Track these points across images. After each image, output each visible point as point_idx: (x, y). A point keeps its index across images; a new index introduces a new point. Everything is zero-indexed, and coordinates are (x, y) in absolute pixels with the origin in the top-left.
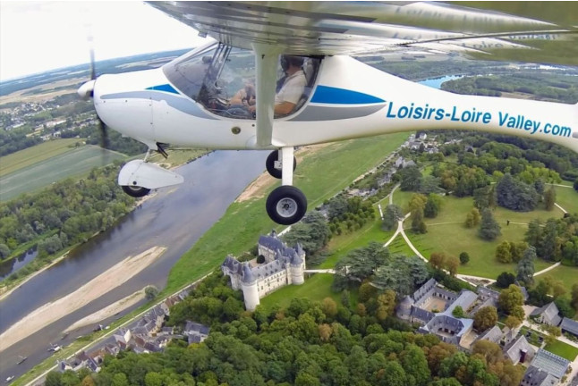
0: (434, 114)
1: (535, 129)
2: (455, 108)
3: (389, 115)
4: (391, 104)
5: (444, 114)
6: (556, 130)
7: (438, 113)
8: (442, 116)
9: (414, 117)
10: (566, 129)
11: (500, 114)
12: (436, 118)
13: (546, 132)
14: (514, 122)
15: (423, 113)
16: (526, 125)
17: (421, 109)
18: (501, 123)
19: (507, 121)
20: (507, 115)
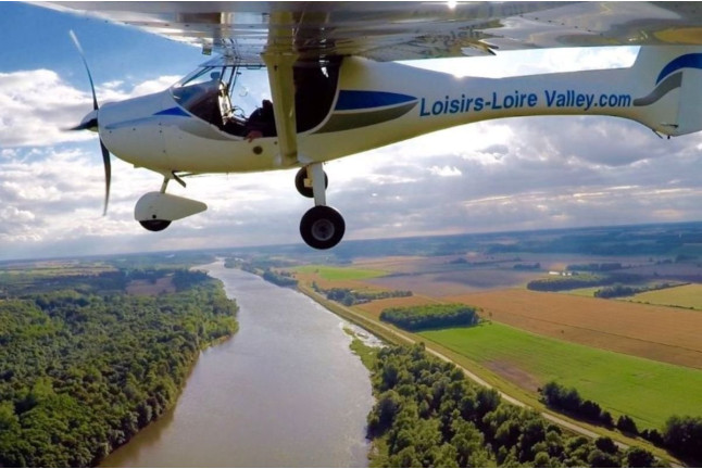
0: (472, 105)
1: (589, 104)
2: (495, 94)
3: (422, 114)
4: (423, 100)
5: (484, 103)
6: (613, 101)
7: (477, 104)
8: (481, 106)
9: (451, 111)
10: (625, 97)
11: (546, 92)
12: (475, 109)
13: (602, 105)
14: (564, 99)
15: (460, 105)
16: (578, 100)
17: (457, 102)
18: (549, 104)
19: (556, 99)
20: (554, 92)
